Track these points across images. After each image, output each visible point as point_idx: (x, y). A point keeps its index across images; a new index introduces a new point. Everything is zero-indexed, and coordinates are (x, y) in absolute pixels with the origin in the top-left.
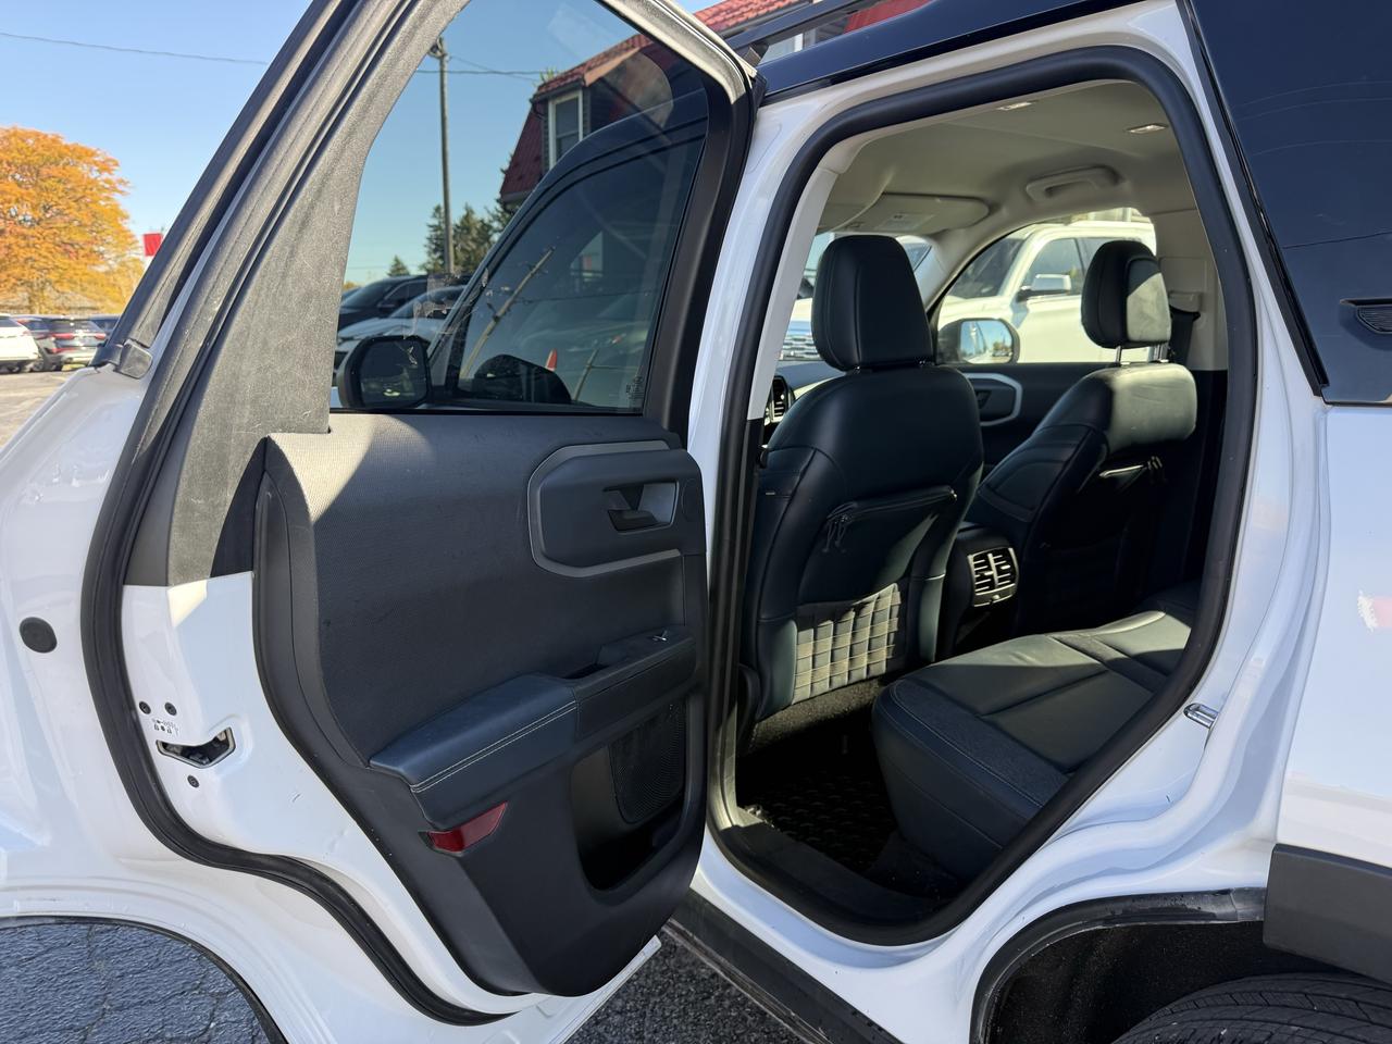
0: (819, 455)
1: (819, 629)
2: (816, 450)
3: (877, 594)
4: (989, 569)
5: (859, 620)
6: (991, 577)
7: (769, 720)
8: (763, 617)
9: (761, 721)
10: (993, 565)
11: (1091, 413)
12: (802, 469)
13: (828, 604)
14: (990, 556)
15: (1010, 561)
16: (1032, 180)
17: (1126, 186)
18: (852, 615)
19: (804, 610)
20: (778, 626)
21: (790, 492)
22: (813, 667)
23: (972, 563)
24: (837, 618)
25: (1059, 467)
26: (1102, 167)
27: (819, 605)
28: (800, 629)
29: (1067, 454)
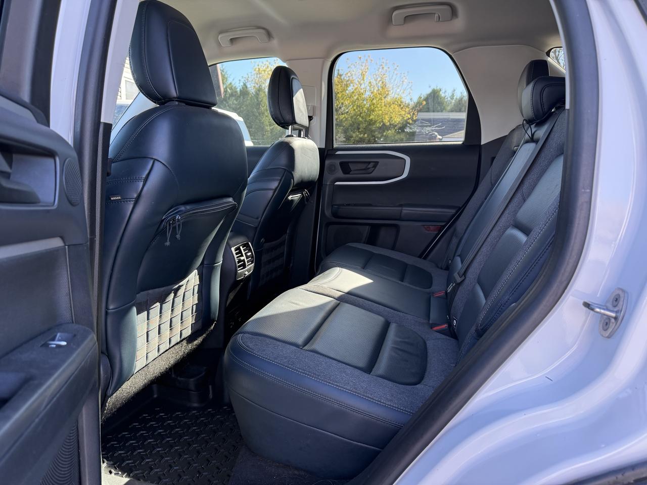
0: (157, 164)
1: (151, 311)
2: (155, 160)
3: (187, 279)
4: (242, 256)
5: (176, 299)
6: (244, 260)
7: (118, 392)
8: (111, 307)
9: (112, 394)
10: (243, 253)
11: (283, 160)
12: (144, 176)
13: (157, 290)
14: (241, 247)
15: (250, 250)
16: (221, 32)
17: (275, 42)
18: (172, 295)
19: (141, 296)
20: (123, 314)
21: (135, 196)
22: (147, 341)
23: (234, 253)
24: (162, 300)
25: (270, 193)
26: (264, 29)
27: (150, 291)
28: (138, 313)
29: (274, 185)
